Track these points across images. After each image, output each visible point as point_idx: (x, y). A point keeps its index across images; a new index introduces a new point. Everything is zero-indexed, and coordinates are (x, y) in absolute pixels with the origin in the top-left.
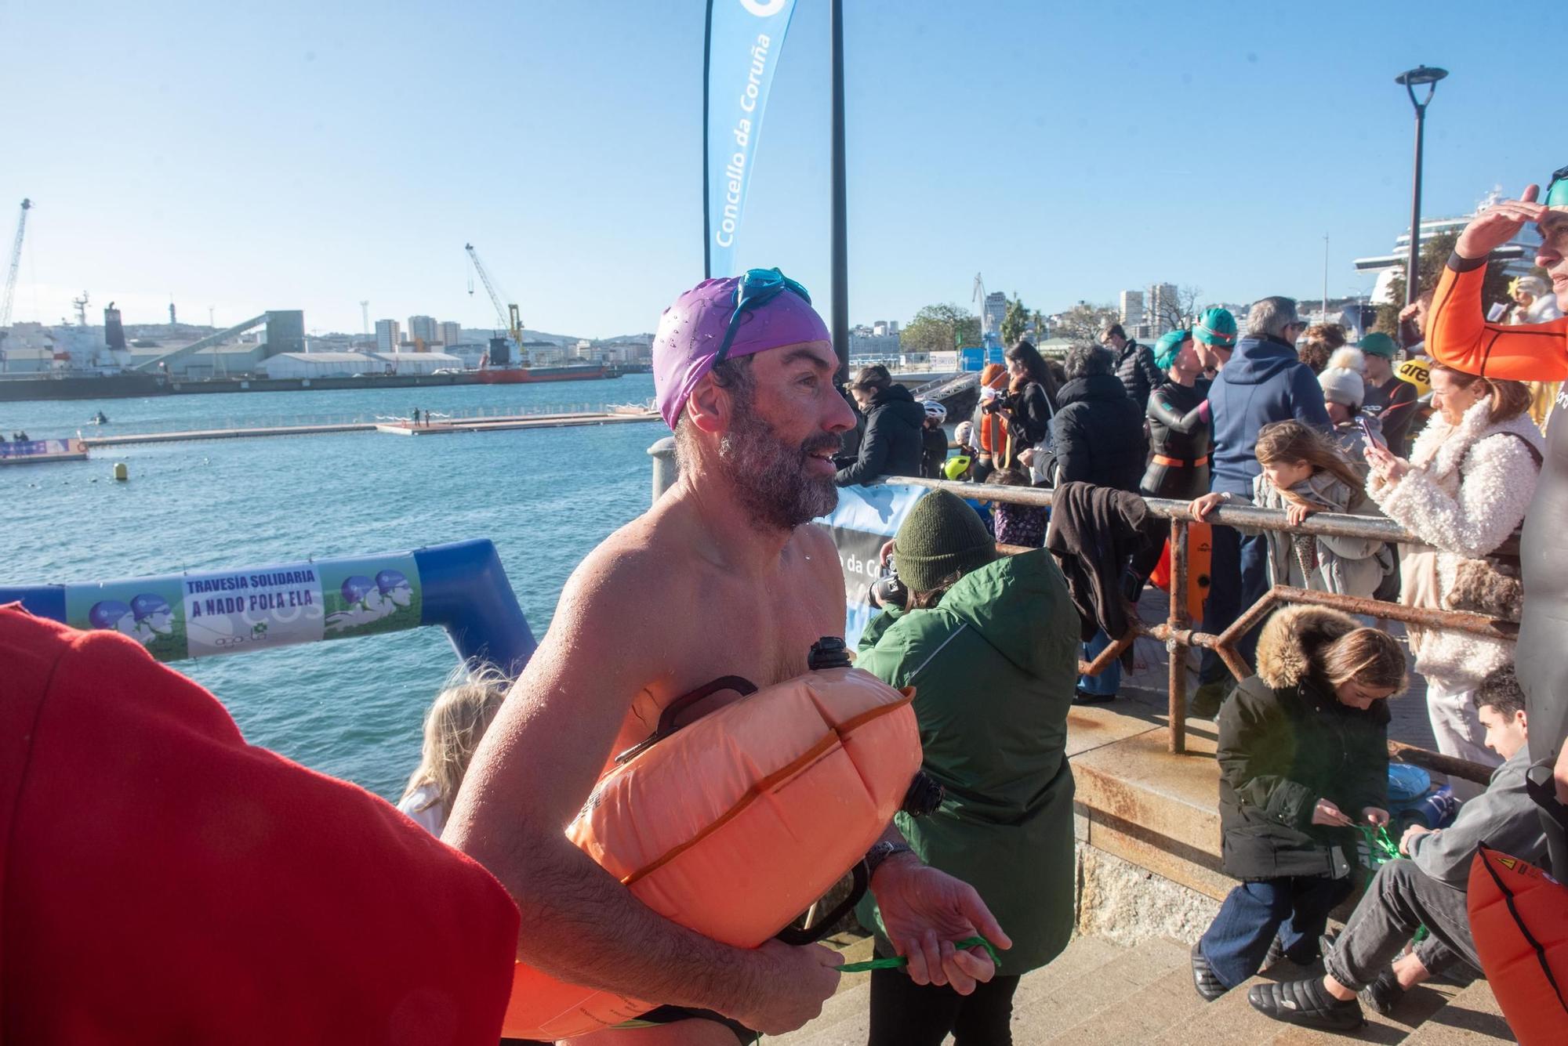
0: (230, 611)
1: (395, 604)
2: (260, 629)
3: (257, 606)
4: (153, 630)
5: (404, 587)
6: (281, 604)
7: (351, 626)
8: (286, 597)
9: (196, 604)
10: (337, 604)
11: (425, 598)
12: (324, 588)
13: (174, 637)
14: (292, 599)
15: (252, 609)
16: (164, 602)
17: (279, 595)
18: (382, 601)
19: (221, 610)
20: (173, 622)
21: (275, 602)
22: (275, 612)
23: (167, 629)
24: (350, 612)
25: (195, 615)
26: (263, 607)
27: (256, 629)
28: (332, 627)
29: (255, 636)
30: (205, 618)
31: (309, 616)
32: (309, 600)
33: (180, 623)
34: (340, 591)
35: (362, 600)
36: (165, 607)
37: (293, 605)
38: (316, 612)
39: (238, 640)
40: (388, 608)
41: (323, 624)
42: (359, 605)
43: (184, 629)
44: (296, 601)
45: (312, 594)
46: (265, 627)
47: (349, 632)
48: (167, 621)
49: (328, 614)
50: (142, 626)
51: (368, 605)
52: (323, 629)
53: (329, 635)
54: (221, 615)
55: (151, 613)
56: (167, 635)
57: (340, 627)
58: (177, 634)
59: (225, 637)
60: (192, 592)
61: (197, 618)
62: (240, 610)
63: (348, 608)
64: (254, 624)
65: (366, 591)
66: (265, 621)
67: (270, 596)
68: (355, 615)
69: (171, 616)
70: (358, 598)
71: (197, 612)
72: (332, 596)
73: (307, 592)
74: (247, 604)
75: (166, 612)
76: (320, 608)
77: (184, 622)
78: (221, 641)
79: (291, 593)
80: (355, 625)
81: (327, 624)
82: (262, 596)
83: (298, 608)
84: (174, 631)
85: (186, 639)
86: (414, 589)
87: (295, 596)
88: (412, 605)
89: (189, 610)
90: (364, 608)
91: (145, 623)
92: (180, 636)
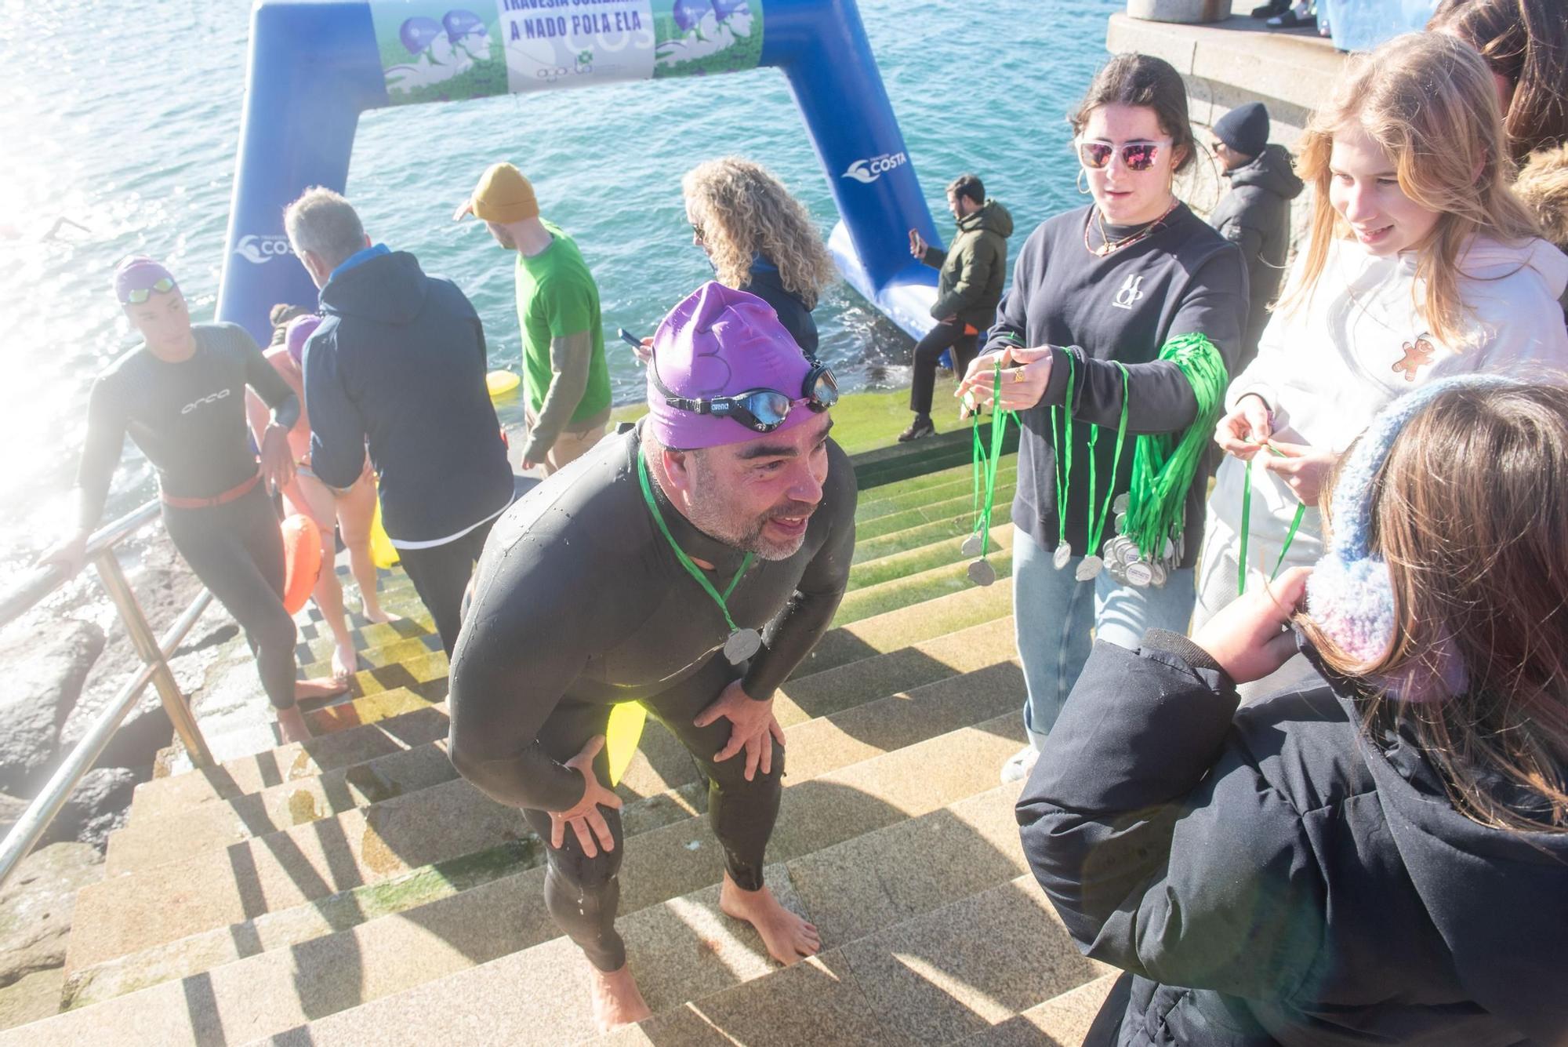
0: (552, 34)
1: (734, 34)
2: (585, 58)
3: (580, 29)
4: (470, 56)
5: (744, 12)
6: (607, 28)
7: (684, 61)
8: (612, 19)
9: (513, 24)
10: (669, 28)
11: (767, 31)
12: (654, 10)
13: (492, 65)
14: (618, 22)
15: (576, 32)
16: (479, 21)
17: (604, 16)
18: (719, 29)
19: (541, 33)
20: (491, 46)
21: (600, 26)
22: (600, 37)
23: (485, 55)
24: (683, 42)
25: (513, 38)
26: (588, 31)
27: (581, 58)
28: (663, 60)
29: (580, 67)
30: (526, 43)
31: (638, 45)
32: (638, 25)
33: (498, 47)
34: (671, 14)
35: (696, 26)
36: (480, 26)
37: (620, 29)
38: (644, 39)
39: (561, 72)
40: (724, 41)
41: (653, 55)
42: (693, 34)
43: (502, 55)
44: (623, 25)
45: (641, 16)
46: (590, 57)
47: (699, 67)
48: (485, 45)
49: (659, 42)
50: (459, 50)
51: (703, 34)
52: (653, 63)
53: (660, 73)
54: (542, 39)
55: (465, 33)
56: (486, 62)
57: (671, 61)
58: (496, 61)
59: (547, 67)
60: (507, 8)
61: (516, 41)
62: (563, 33)
63: (681, 37)
64: (578, 52)
65: (700, 16)
66: (590, 49)
67: (594, 16)
68: (687, 47)
69: (488, 39)
70: (692, 24)
71: (515, 35)
72: (663, 20)
73: (635, 14)
74: (569, 26)
75: (481, 33)
76: (648, 33)
77: (501, 47)
78: (543, 73)
79: (618, 14)
80: (688, 60)
81: (658, 56)
82: (586, 17)
83: (626, 33)
84: (492, 58)
85: (505, 68)
86: (755, 14)
87: (621, 18)
88: (752, 36)
89: (507, 32)
90: (699, 38)
91: (460, 46)
92: (499, 64)
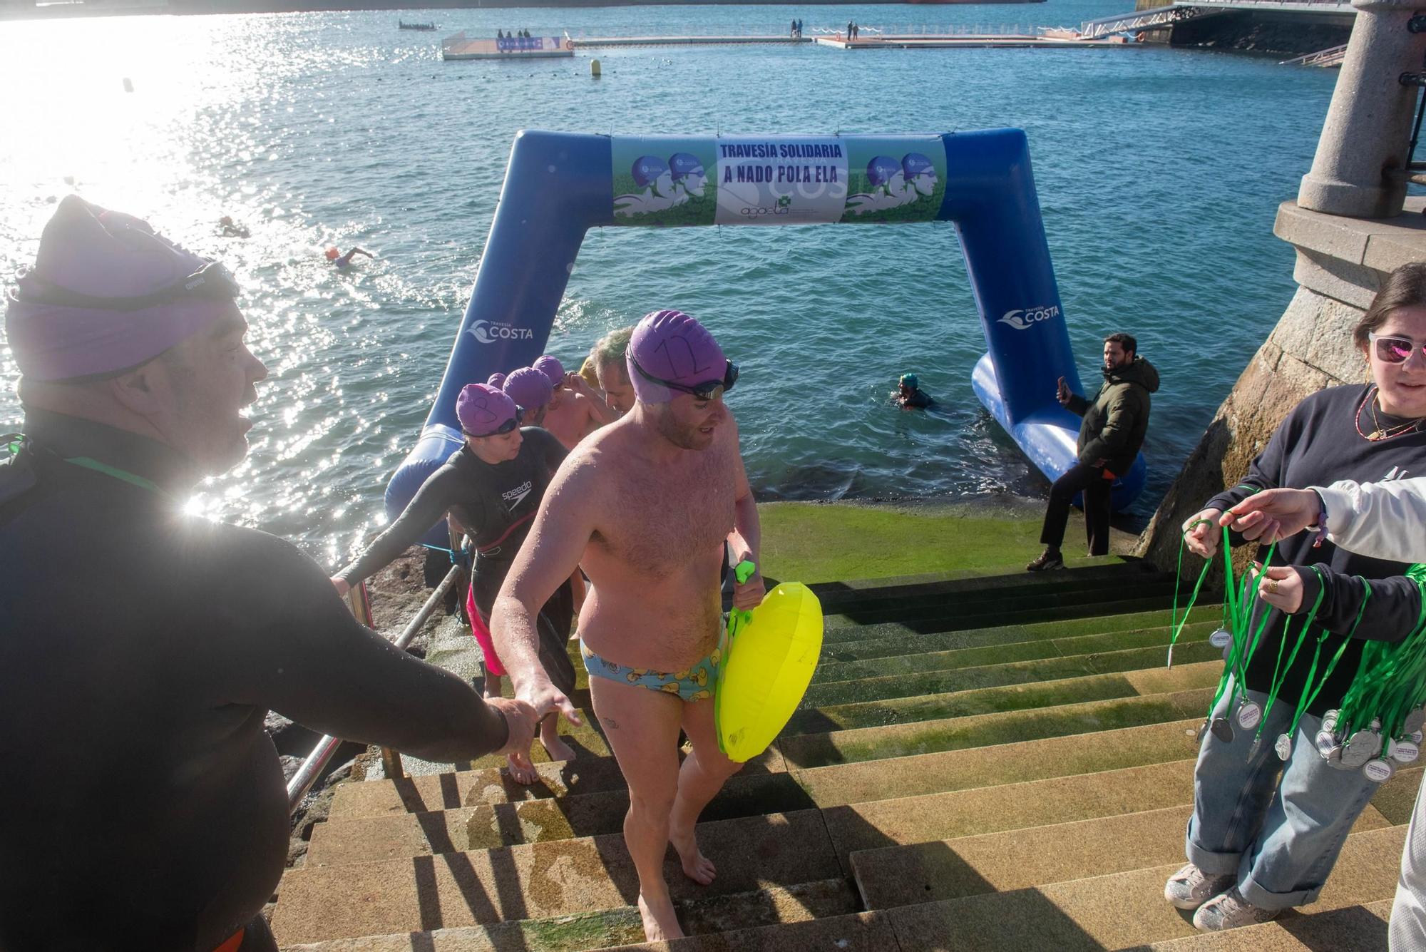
0: (760, 180)
1: (918, 192)
2: (782, 202)
3: (784, 178)
4: (687, 192)
5: (930, 174)
6: (807, 178)
7: (870, 211)
8: (813, 171)
9: (728, 168)
10: (861, 183)
11: (949, 189)
12: (851, 167)
13: (705, 200)
14: (818, 174)
15: (780, 180)
16: (699, 164)
17: (806, 168)
18: (905, 187)
19: (750, 178)
20: (706, 185)
21: (801, 176)
22: (800, 185)
23: (699, 192)
24: (872, 195)
25: (726, 181)
26: (790, 180)
27: (780, 201)
28: (851, 209)
29: (778, 209)
30: (735, 184)
31: (832, 194)
32: (834, 178)
33: (712, 187)
34: (865, 171)
35: (886, 183)
36: (700, 168)
37: (818, 180)
38: (838, 190)
40: (910, 196)
41: (844, 204)
42: (882, 189)
43: (715, 194)
44: (821, 177)
45: (838, 171)
46: (789, 201)
47: (882, 217)
48: (701, 184)
49: (851, 194)
50: (678, 186)
51: (891, 190)
52: (842, 210)
53: (846, 218)
54: (750, 183)
55: (687, 174)
56: (699, 198)
57: (858, 210)
58: (708, 198)
60: (725, 156)
61: (728, 184)
62: (768, 181)
63: (870, 191)
64: (780, 196)
65: (891, 175)
66: (790, 194)
67: (798, 168)
68: (876, 200)
69: (705, 179)
70: (882, 181)
71: (728, 178)
72: (857, 176)
73: (833, 168)
74: (775, 174)
75: (700, 174)
76: (843, 186)
77: (715, 187)
79: (818, 168)
80: (873, 210)
81: (848, 205)
82: (790, 167)
83: (823, 184)
84: (705, 195)
85: (715, 203)
86: (939, 177)
87: (821, 171)
88: (934, 195)
89: (721, 175)
90: (887, 193)
91: (681, 183)
92: (710, 201)
